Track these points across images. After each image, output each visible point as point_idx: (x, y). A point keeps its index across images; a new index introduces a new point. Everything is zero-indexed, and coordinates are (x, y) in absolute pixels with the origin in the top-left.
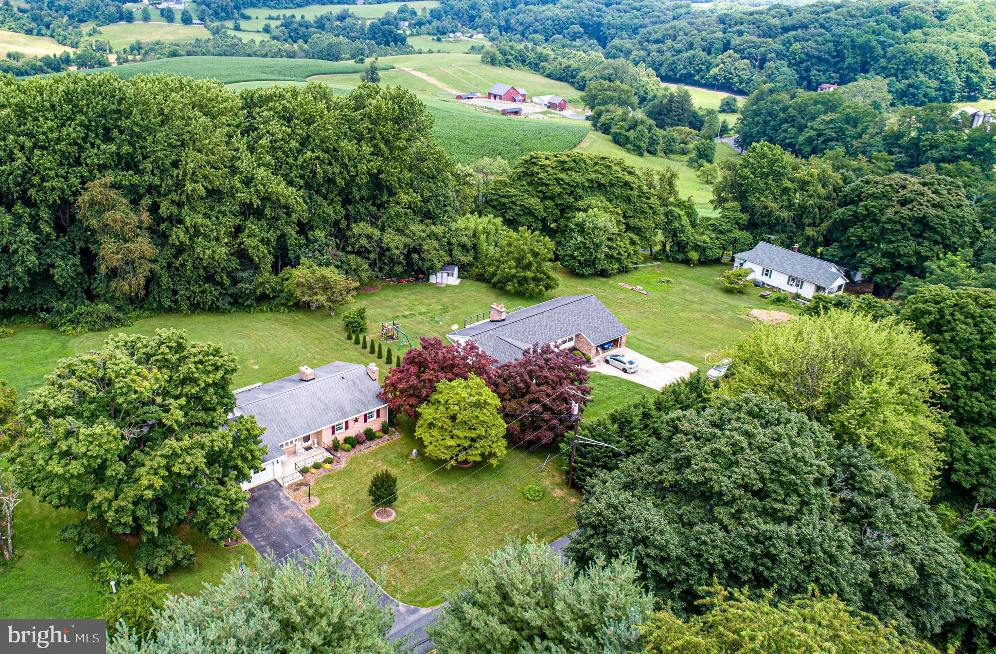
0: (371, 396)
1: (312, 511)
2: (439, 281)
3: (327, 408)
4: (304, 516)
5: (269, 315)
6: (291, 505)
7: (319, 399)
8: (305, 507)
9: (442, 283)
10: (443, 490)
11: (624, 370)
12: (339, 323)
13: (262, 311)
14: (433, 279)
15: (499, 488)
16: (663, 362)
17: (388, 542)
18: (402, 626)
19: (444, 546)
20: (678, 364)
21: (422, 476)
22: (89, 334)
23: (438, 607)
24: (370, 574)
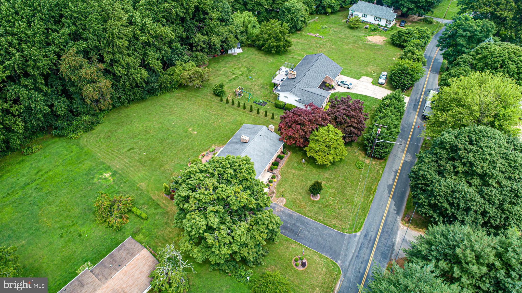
0: (276, 141)
1: (286, 205)
2: (233, 52)
3: (264, 154)
4: (284, 209)
5: (168, 94)
6: (275, 205)
7: (258, 150)
8: (282, 204)
9: (235, 53)
10: (327, 175)
11: (348, 88)
12: (208, 92)
13: (163, 93)
14: (230, 52)
15: (346, 167)
16: (358, 79)
17: (326, 209)
18: (356, 244)
19: (346, 202)
20: (364, 78)
21: (314, 171)
22: (85, 134)
23: (361, 230)
24: (329, 226)
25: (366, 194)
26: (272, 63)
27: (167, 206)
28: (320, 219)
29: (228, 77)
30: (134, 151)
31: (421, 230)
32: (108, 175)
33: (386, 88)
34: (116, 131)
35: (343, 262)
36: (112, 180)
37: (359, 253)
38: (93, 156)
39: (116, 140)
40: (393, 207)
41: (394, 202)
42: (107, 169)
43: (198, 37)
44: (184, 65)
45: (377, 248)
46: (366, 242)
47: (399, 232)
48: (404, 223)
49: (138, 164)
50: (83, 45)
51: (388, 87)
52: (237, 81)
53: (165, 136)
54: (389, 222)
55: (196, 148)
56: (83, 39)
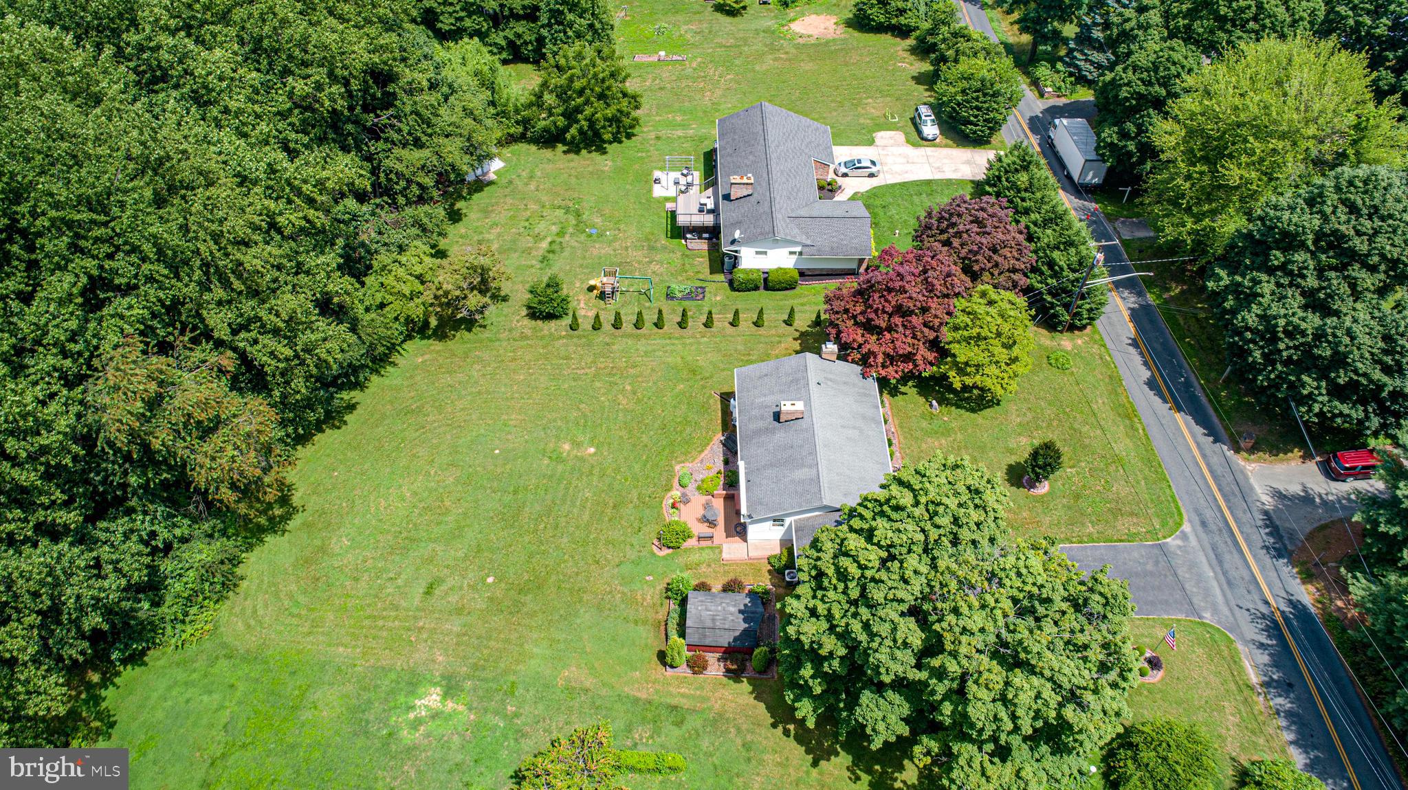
3: (861, 430)
7: (843, 427)
11: (872, 175)
16: (871, 142)
17: (1082, 504)
18: (1201, 553)
19: (1107, 465)
20: (882, 137)
21: (980, 421)
22: (225, 606)
23: (1185, 516)
24: (1121, 541)
25: (1125, 427)
26: (619, 171)
27: (705, 699)
28: (1090, 535)
29: (528, 251)
30: (444, 587)
31: (1290, 454)
32: (432, 699)
33: (946, 146)
34: (323, 549)
35: (1215, 611)
36: (461, 708)
37: (1225, 573)
38: (323, 667)
39: (356, 579)
40: (1199, 430)
41: (1189, 418)
42: (413, 683)
43: (405, 160)
44: (403, 259)
45: (1246, 540)
46: (1217, 538)
47: (1252, 481)
48: (1245, 455)
49: (497, 621)
50: (133, 308)
51: (950, 142)
52: (566, 254)
53: (508, 498)
54: (1219, 471)
55: (635, 494)
56: (118, 289)
